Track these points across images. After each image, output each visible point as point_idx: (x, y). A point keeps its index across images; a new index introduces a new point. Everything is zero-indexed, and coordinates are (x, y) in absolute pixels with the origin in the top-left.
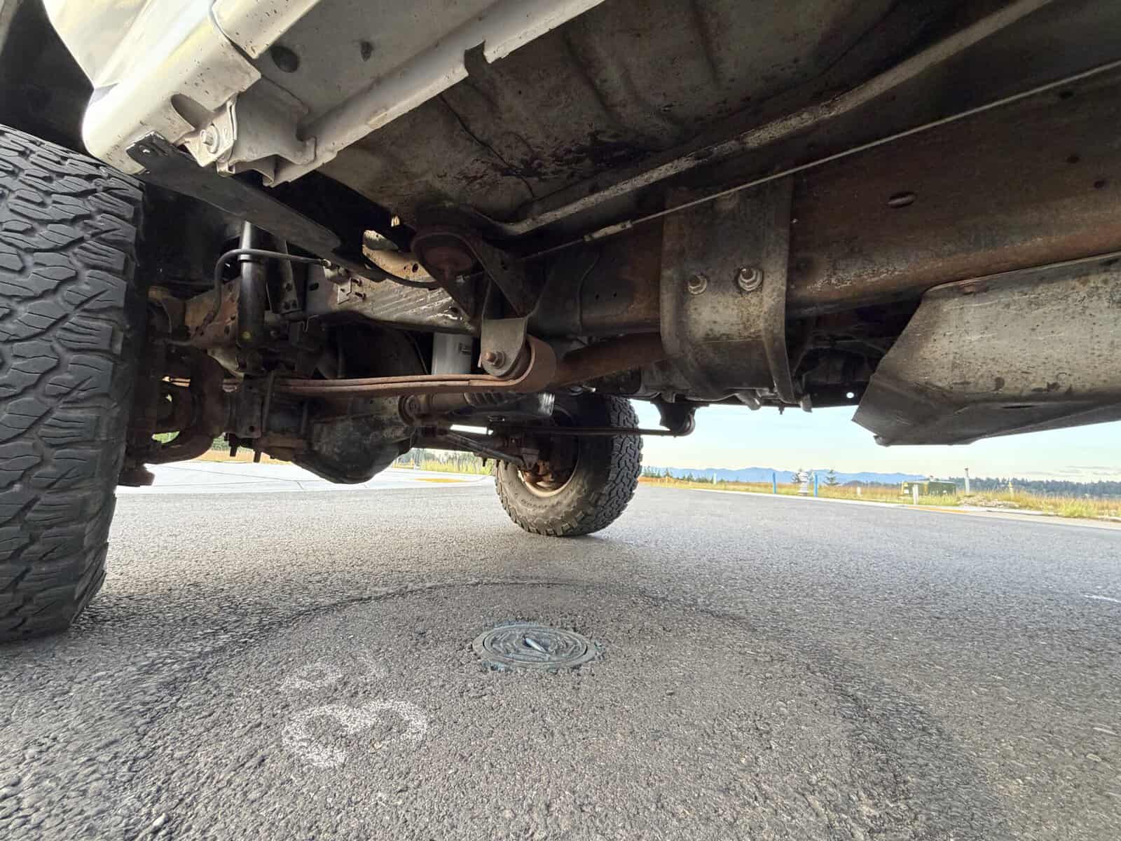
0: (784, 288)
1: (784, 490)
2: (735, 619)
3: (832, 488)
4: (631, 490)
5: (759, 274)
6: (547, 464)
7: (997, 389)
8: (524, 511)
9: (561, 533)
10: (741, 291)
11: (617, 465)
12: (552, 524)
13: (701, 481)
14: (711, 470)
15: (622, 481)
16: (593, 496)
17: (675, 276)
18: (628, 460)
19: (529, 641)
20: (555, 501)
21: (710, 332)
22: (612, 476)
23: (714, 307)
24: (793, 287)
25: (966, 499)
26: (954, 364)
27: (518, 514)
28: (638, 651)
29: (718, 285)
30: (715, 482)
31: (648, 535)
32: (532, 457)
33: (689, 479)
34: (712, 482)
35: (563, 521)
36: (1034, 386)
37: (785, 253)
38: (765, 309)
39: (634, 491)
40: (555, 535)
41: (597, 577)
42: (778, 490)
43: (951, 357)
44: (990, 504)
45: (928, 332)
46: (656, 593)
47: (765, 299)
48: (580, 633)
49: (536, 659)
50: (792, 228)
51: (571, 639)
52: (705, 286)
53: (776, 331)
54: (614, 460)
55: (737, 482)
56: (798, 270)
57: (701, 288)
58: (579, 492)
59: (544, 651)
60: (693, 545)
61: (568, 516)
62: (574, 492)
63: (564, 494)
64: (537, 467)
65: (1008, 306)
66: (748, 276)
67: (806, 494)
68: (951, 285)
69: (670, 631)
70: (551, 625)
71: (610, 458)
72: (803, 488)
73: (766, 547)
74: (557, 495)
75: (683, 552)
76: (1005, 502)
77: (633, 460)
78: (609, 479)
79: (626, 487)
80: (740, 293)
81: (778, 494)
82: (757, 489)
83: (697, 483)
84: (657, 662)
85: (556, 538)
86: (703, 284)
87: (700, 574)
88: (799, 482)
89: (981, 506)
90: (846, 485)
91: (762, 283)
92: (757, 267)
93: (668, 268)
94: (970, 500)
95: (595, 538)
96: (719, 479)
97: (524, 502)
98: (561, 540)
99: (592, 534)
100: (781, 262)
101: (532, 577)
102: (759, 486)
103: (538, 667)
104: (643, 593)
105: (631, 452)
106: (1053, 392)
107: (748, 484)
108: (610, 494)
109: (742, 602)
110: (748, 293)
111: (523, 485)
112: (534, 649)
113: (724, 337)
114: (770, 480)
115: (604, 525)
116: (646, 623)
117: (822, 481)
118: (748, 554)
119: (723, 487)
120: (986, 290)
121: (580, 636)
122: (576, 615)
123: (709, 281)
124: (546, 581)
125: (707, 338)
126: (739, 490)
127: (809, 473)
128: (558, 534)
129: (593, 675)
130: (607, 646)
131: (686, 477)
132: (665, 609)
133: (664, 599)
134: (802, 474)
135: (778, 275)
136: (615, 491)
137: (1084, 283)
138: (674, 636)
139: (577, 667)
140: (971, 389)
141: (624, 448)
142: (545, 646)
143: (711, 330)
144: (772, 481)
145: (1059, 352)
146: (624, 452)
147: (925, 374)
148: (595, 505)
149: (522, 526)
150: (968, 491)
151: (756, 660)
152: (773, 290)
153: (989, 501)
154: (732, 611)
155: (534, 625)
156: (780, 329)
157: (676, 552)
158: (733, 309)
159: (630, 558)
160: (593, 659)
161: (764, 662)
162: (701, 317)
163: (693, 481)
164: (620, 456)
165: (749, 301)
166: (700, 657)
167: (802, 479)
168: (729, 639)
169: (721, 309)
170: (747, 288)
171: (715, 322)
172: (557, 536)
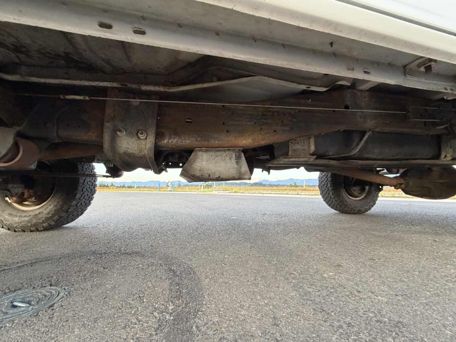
0: (154, 142)
1: (162, 190)
2: (137, 253)
3: (179, 187)
4: (90, 201)
5: (146, 134)
6: (31, 191)
7: (209, 177)
8: (10, 220)
9: (42, 229)
10: (139, 138)
11: (81, 191)
12: (35, 225)
13: (129, 187)
14: (134, 182)
15: (84, 198)
16: (65, 207)
17: (111, 127)
18: (88, 188)
19: (15, 304)
20: (37, 212)
21: (126, 151)
22: (78, 196)
23: (128, 143)
24: (157, 141)
25: (214, 189)
26: (200, 170)
27: (5, 223)
28: (89, 284)
29: (130, 134)
30: (135, 188)
31: (99, 221)
32: (18, 189)
33: (123, 187)
34: (134, 187)
35: (43, 222)
36: (216, 177)
37: (155, 129)
38: (147, 147)
39: (91, 202)
40: (38, 230)
41: (67, 251)
42: (160, 190)
43: (199, 167)
45: (195, 160)
46: (102, 251)
47: (147, 144)
48: (54, 286)
49: (22, 313)
50: (157, 119)
51: (48, 292)
52: (124, 133)
53: (151, 156)
54: (80, 188)
55: (144, 187)
56: (159, 135)
57: (123, 134)
58: (56, 206)
59: (28, 305)
60: (122, 222)
61: (47, 219)
62: (52, 206)
63: (45, 207)
64: (23, 194)
65: (211, 156)
66: (142, 134)
67: (170, 191)
68: (199, 149)
69: (107, 268)
70: (34, 288)
71: (77, 187)
72: (169, 189)
73: (152, 218)
74: (39, 208)
75: (117, 226)
77: (91, 187)
78: (76, 198)
79: (87, 201)
80: (139, 139)
81: (161, 191)
82: (153, 190)
83: (127, 189)
84: (98, 286)
85: (38, 233)
86: (124, 132)
87: (124, 236)
88: (168, 186)
90: (184, 186)
91: (146, 137)
92: (144, 131)
93: (108, 122)
95: (67, 228)
96: (137, 186)
97: (10, 215)
98: (41, 233)
99: (65, 226)
100: (153, 132)
101: (18, 263)
102: (154, 188)
103: (24, 316)
104: (94, 253)
105: (90, 184)
106: (220, 178)
107: (150, 187)
108: (76, 205)
109: (140, 245)
110: (142, 139)
111: (10, 205)
112: (20, 307)
113: (132, 154)
114: (158, 186)
115: (73, 220)
116: (94, 269)
117: (176, 185)
118: (145, 222)
119: (139, 190)
120: (207, 151)
121: (55, 287)
122: (52, 277)
123: (126, 131)
124: (30, 262)
125: (125, 153)
126: (145, 191)
127: (172, 183)
128: (40, 230)
129: (62, 306)
130: (72, 287)
131: (122, 185)
132: (105, 258)
133: (105, 253)
134: (170, 183)
135: (152, 137)
136: (80, 203)
137: (225, 153)
138: (109, 270)
139: (52, 306)
140: (204, 177)
141: (86, 182)
142: (29, 303)
143: (127, 151)
144: (159, 186)
145: (220, 169)
146: (86, 184)
147: (194, 172)
148: (67, 212)
149: (9, 229)
150: (215, 186)
151: (143, 269)
152: (150, 142)
154: (136, 250)
155: (20, 292)
156: (152, 155)
157: (113, 227)
158: (135, 145)
159: (88, 235)
160: (63, 297)
161: (146, 268)
162: (122, 145)
163: (125, 187)
164: (84, 186)
165: (142, 143)
166: (120, 275)
167: (169, 185)
168: (133, 263)
169: (131, 144)
170: (142, 138)
171: (128, 148)
172: (39, 231)
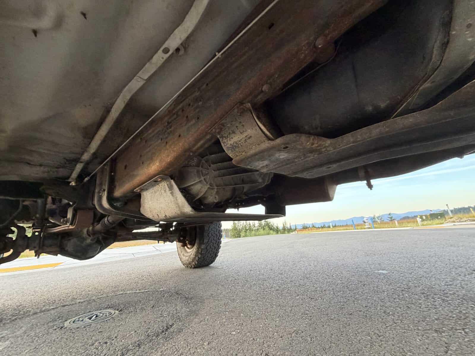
3: (391, 222)
9: (193, 267)
15: (211, 242)
16: (200, 250)
18: (213, 233)
20: (191, 253)
25: (450, 219)
26: (150, 210)
35: (193, 261)
42: (356, 227)
44: (462, 220)
45: (144, 202)
54: (206, 234)
58: (196, 249)
71: (204, 234)
72: (367, 225)
74: (193, 250)
76: (470, 218)
77: (216, 233)
79: (215, 244)
81: (358, 229)
88: (365, 222)
89: (458, 222)
94: (452, 220)
97: (183, 255)
119: (333, 229)
126: (340, 230)
148: (201, 254)
150: (451, 215)
153: (461, 219)
